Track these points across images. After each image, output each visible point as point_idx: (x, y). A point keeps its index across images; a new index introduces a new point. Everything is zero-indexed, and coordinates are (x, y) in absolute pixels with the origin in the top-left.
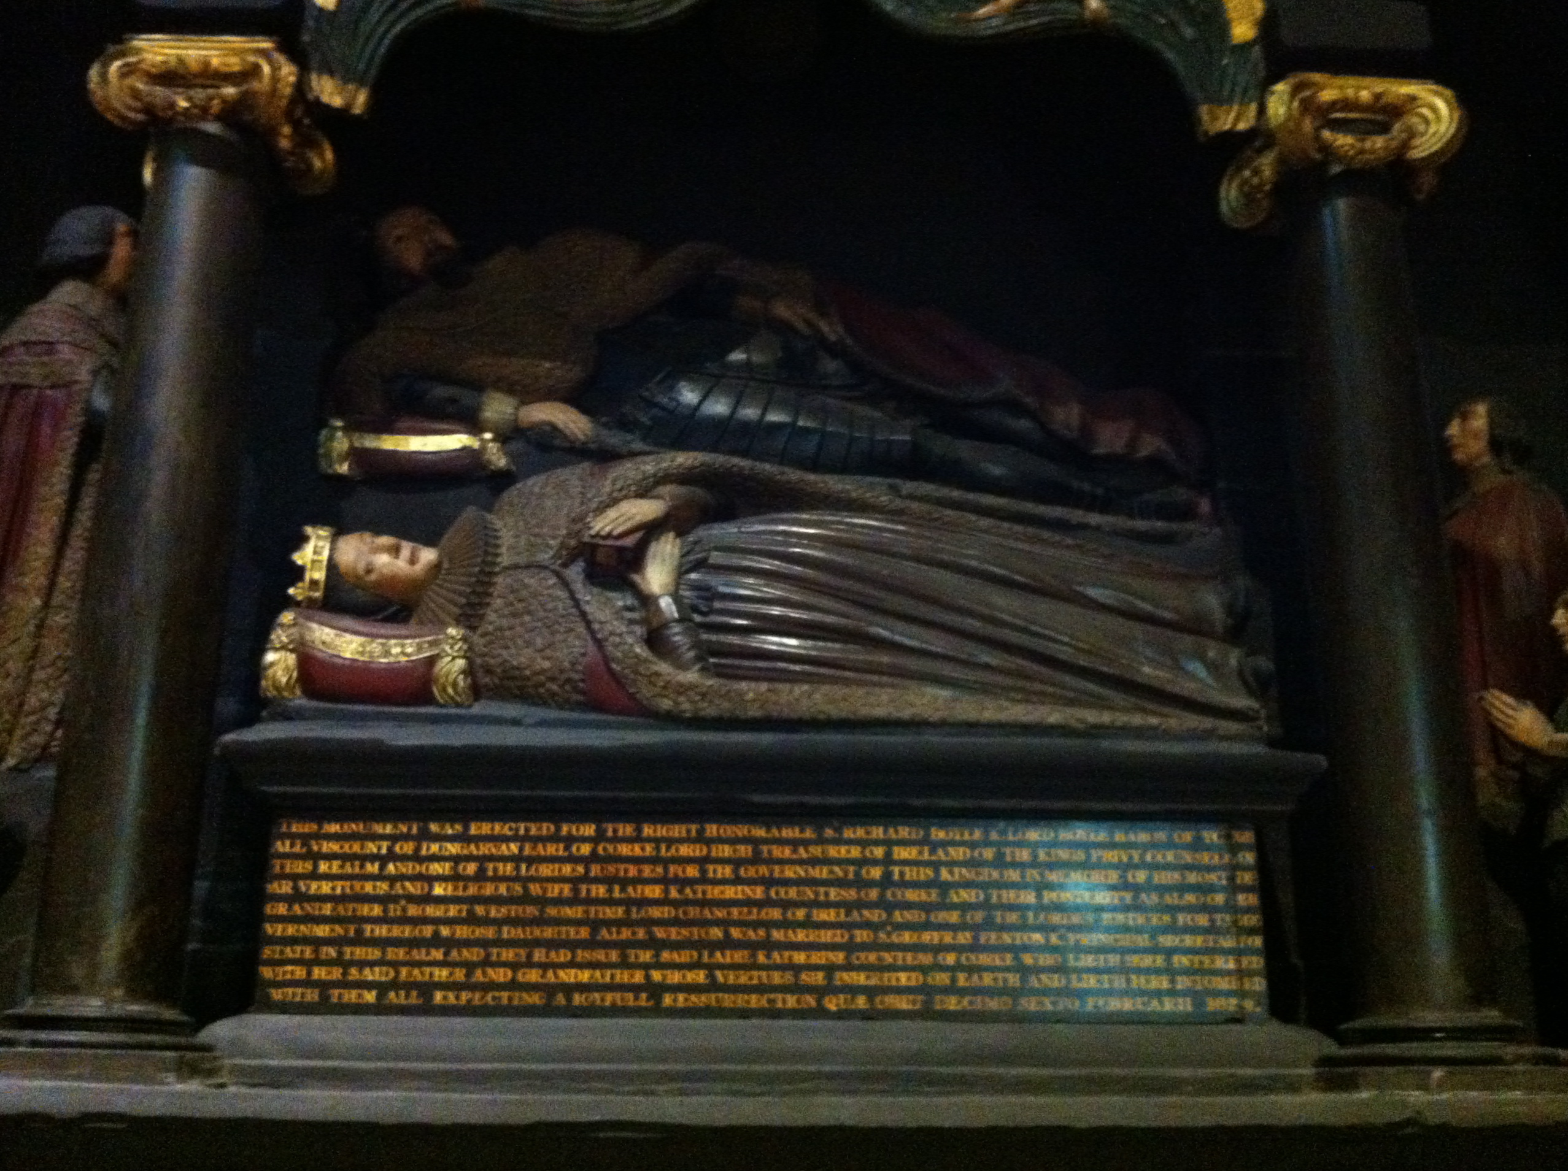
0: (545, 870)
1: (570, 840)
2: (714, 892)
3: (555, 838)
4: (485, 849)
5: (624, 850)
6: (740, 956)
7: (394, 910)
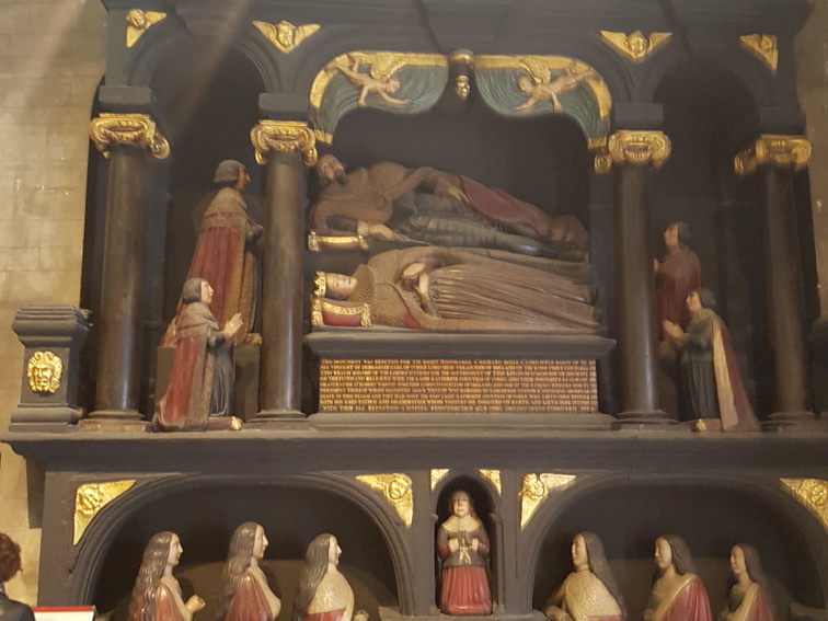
0: (397, 373)
1: (403, 365)
2: (444, 379)
3: (399, 364)
4: (379, 367)
5: (418, 367)
6: (452, 396)
7: (356, 385)
